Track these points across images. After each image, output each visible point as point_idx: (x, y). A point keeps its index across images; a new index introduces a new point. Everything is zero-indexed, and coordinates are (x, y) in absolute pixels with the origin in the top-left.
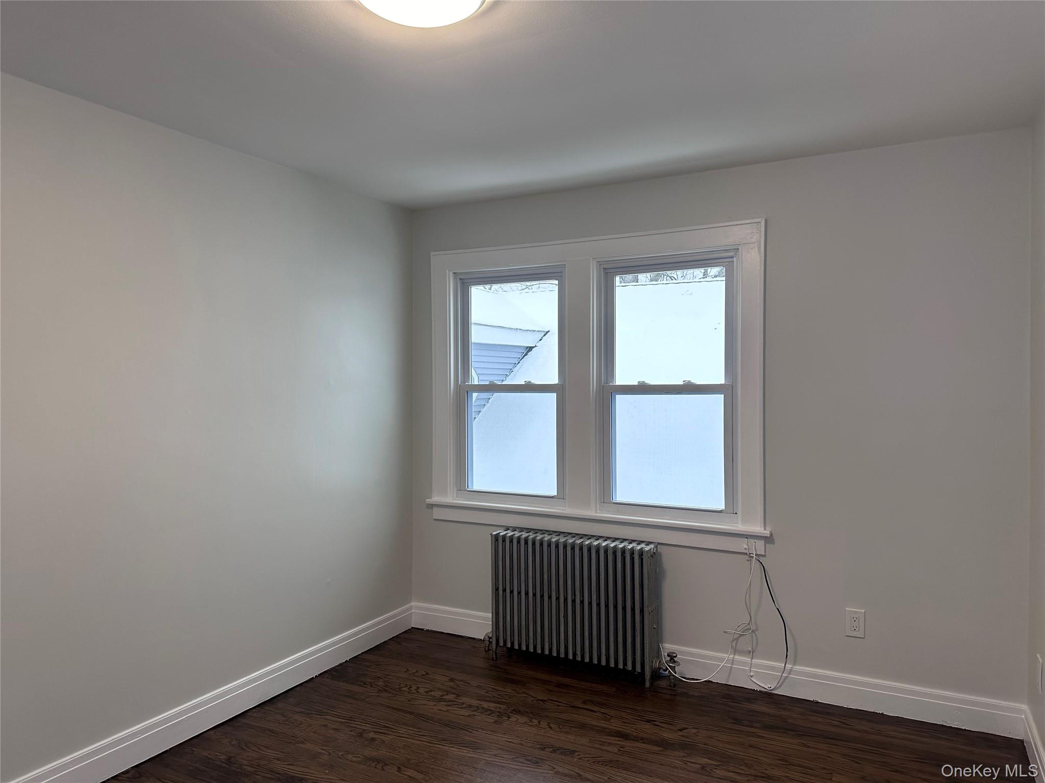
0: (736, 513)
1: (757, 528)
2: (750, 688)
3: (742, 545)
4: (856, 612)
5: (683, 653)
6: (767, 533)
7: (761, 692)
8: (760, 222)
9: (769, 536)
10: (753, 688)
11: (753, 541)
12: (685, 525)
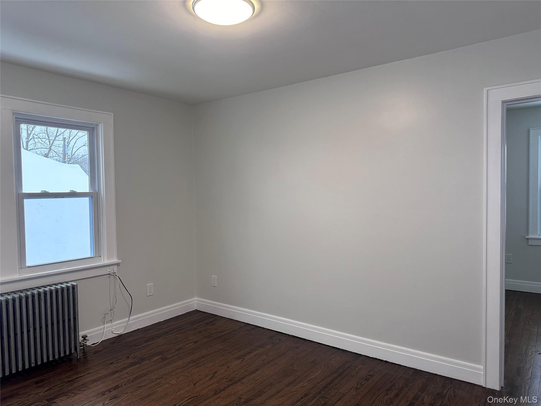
0: (100, 256)
1: (115, 260)
2: (112, 337)
3: (108, 270)
4: (150, 285)
5: (89, 333)
6: (120, 261)
7: (117, 336)
8: (111, 115)
9: (121, 262)
10: (113, 337)
11: (112, 267)
12: (82, 267)
